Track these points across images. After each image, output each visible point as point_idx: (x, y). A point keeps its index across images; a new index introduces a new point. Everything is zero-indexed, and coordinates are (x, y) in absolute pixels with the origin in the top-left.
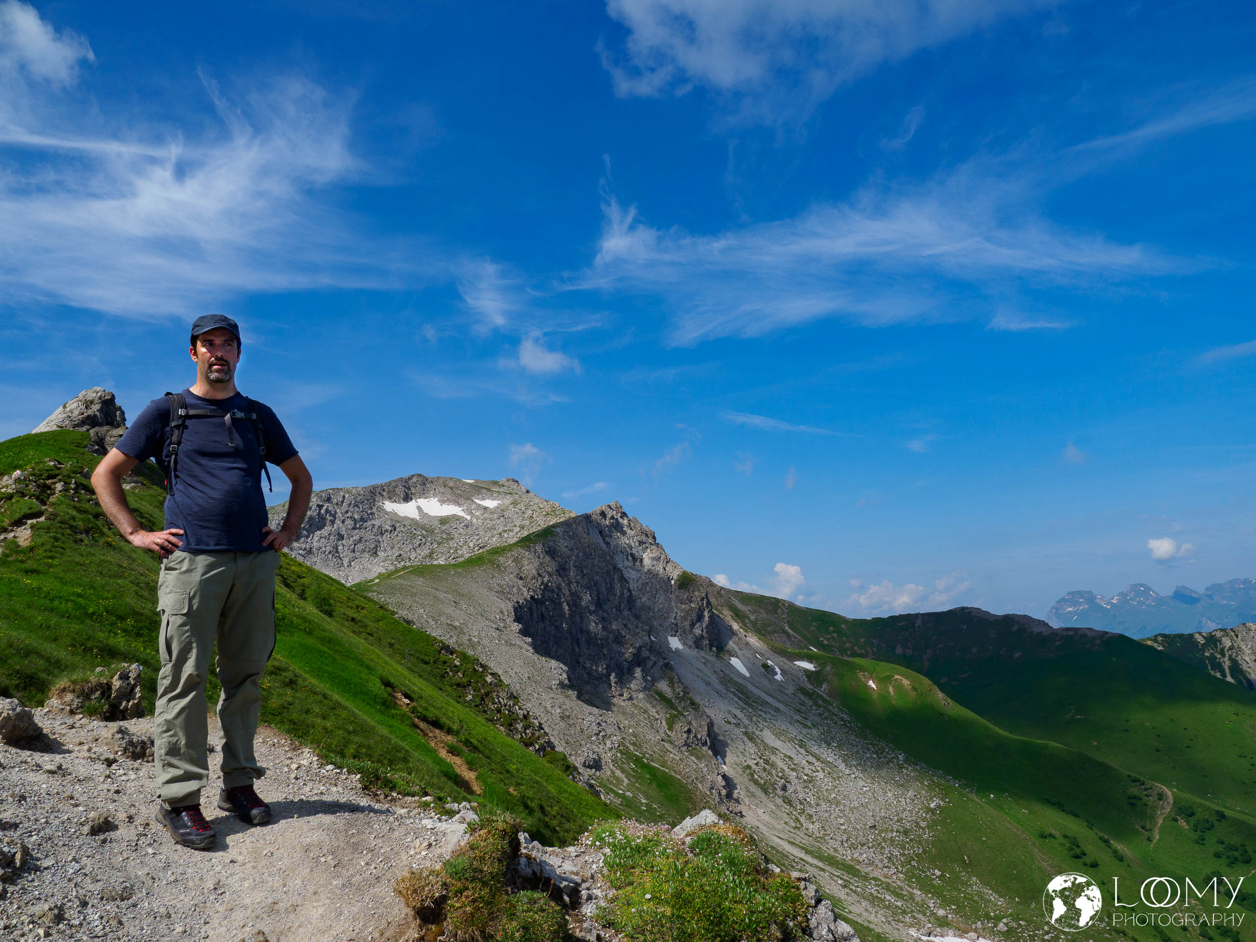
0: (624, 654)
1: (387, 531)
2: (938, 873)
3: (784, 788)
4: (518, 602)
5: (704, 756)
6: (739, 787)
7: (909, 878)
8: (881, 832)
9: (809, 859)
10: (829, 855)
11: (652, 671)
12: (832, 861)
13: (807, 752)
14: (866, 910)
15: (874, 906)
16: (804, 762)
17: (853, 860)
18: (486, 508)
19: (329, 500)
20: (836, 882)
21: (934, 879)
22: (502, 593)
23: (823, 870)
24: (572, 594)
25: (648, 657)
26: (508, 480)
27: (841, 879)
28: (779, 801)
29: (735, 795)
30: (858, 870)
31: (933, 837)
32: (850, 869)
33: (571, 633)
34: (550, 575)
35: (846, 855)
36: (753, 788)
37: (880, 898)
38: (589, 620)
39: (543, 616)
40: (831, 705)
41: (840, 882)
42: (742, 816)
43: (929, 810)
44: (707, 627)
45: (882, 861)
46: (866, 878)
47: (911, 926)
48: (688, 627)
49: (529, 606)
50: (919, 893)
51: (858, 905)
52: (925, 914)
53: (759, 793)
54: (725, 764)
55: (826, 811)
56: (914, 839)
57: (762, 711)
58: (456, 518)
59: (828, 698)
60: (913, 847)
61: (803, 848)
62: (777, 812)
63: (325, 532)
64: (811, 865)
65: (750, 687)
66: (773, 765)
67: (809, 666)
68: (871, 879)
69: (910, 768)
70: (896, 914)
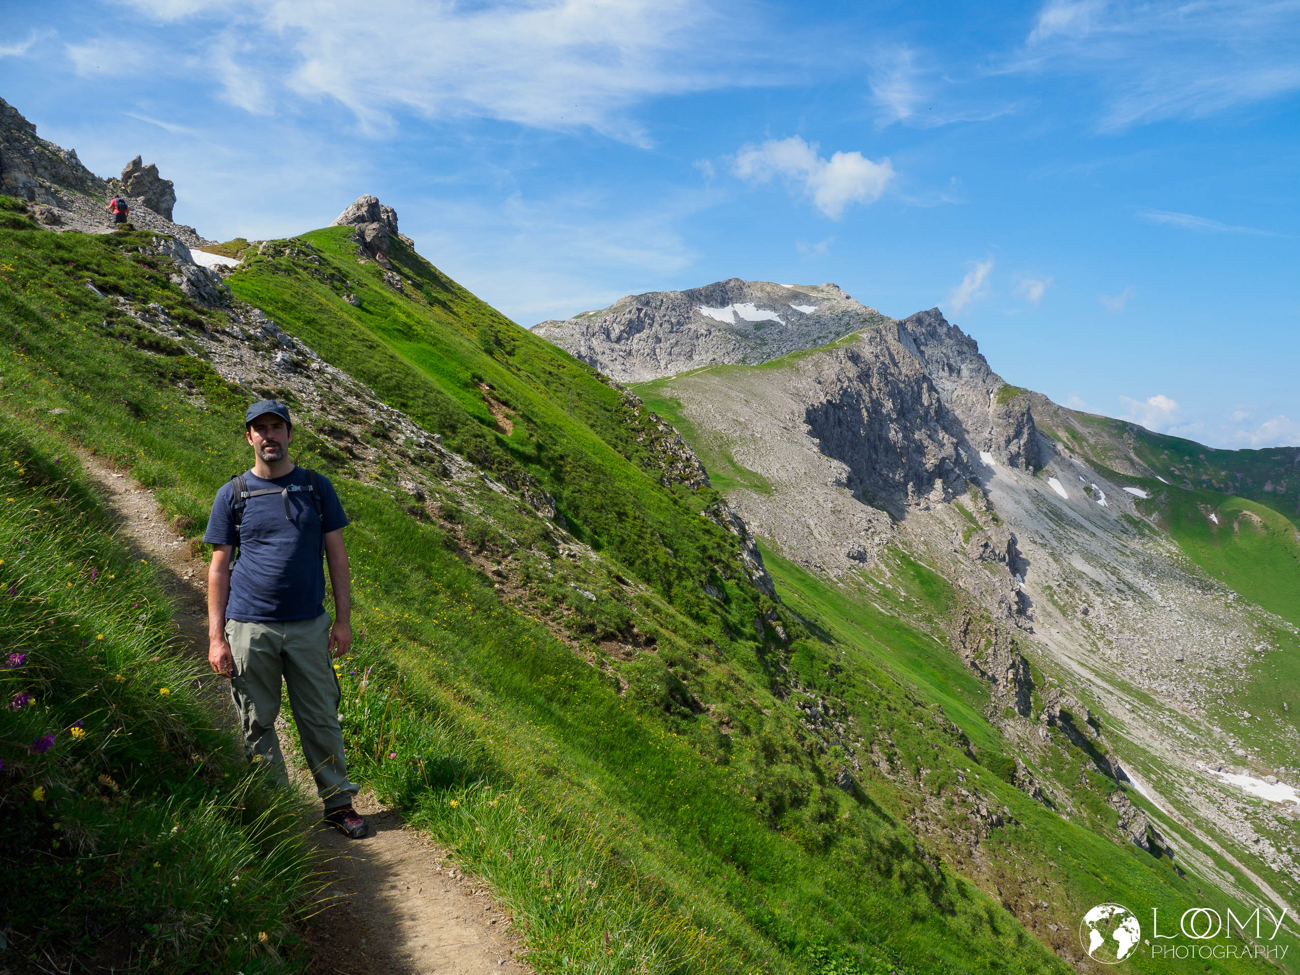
0: (924, 464)
1: (702, 335)
2: (1247, 714)
3: (1086, 612)
4: (813, 405)
5: (999, 571)
6: (1034, 606)
7: (1210, 716)
8: (1188, 667)
9: (1098, 681)
10: (1123, 681)
11: (954, 484)
12: (1125, 687)
13: (1119, 579)
14: (1151, 736)
15: (1162, 734)
16: (1114, 589)
17: (1149, 689)
18: (802, 314)
19: (647, 303)
20: (1124, 706)
21: (1240, 720)
22: (797, 395)
23: (1112, 693)
24: (872, 401)
25: (952, 470)
26: (828, 285)
27: (1130, 704)
28: (1077, 624)
29: (1029, 613)
30: (1153, 700)
31: (1250, 679)
32: (1145, 698)
33: (868, 440)
34: (850, 380)
35: (1144, 684)
36: (1050, 608)
37: (1172, 729)
38: (889, 429)
39: (840, 421)
40: (1159, 535)
41: (1128, 706)
42: (1032, 632)
43: (1252, 652)
44: (1025, 444)
45: (1183, 695)
46: (1161, 708)
47: (1201, 758)
48: (1003, 444)
49: (824, 409)
50: (1219, 730)
51: (1144, 730)
52: (1220, 751)
53: (1056, 613)
54: (1023, 581)
55: (1129, 639)
56: (1225, 679)
57: (1074, 534)
58: (770, 323)
59: (1157, 529)
60: (1222, 686)
61: (1093, 671)
62: (1073, 634)
63: (643, 335)
64: (1098, 687)
65: (1066, 510)
66: (1077, 589)
67: (1141, 494)
68: (1166, 710)
69: (1239, 608)
70: (1185, 745)
